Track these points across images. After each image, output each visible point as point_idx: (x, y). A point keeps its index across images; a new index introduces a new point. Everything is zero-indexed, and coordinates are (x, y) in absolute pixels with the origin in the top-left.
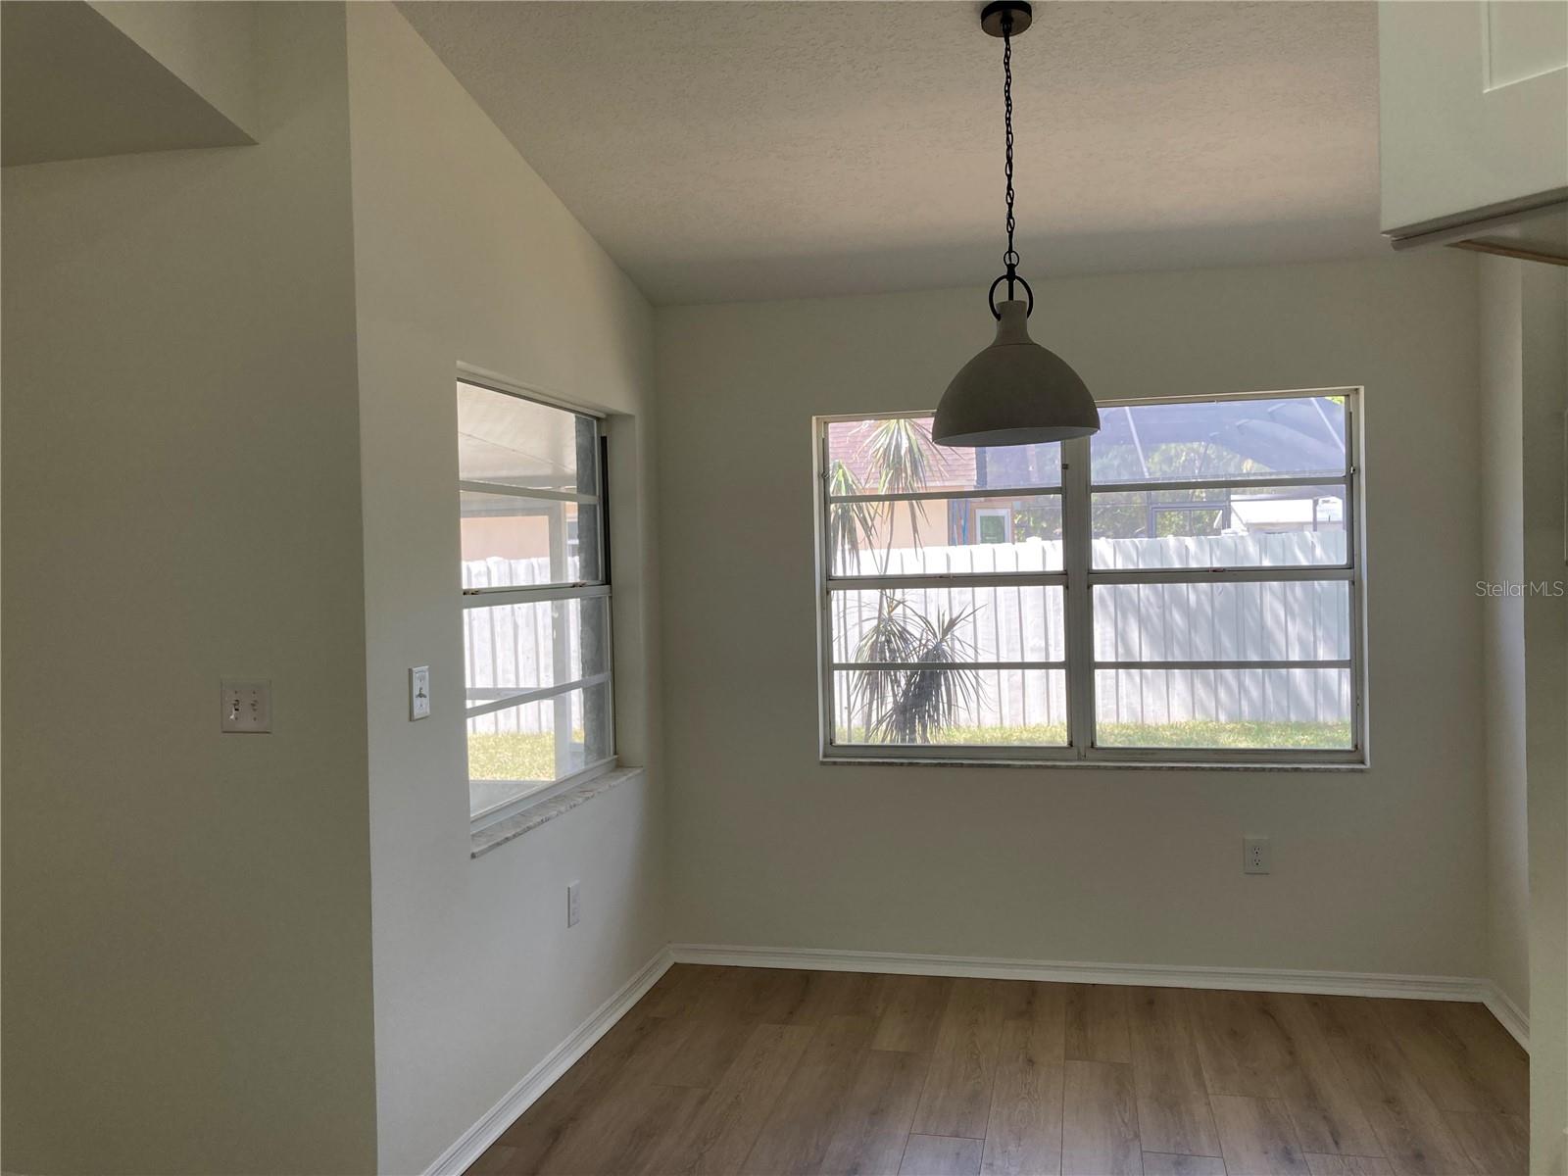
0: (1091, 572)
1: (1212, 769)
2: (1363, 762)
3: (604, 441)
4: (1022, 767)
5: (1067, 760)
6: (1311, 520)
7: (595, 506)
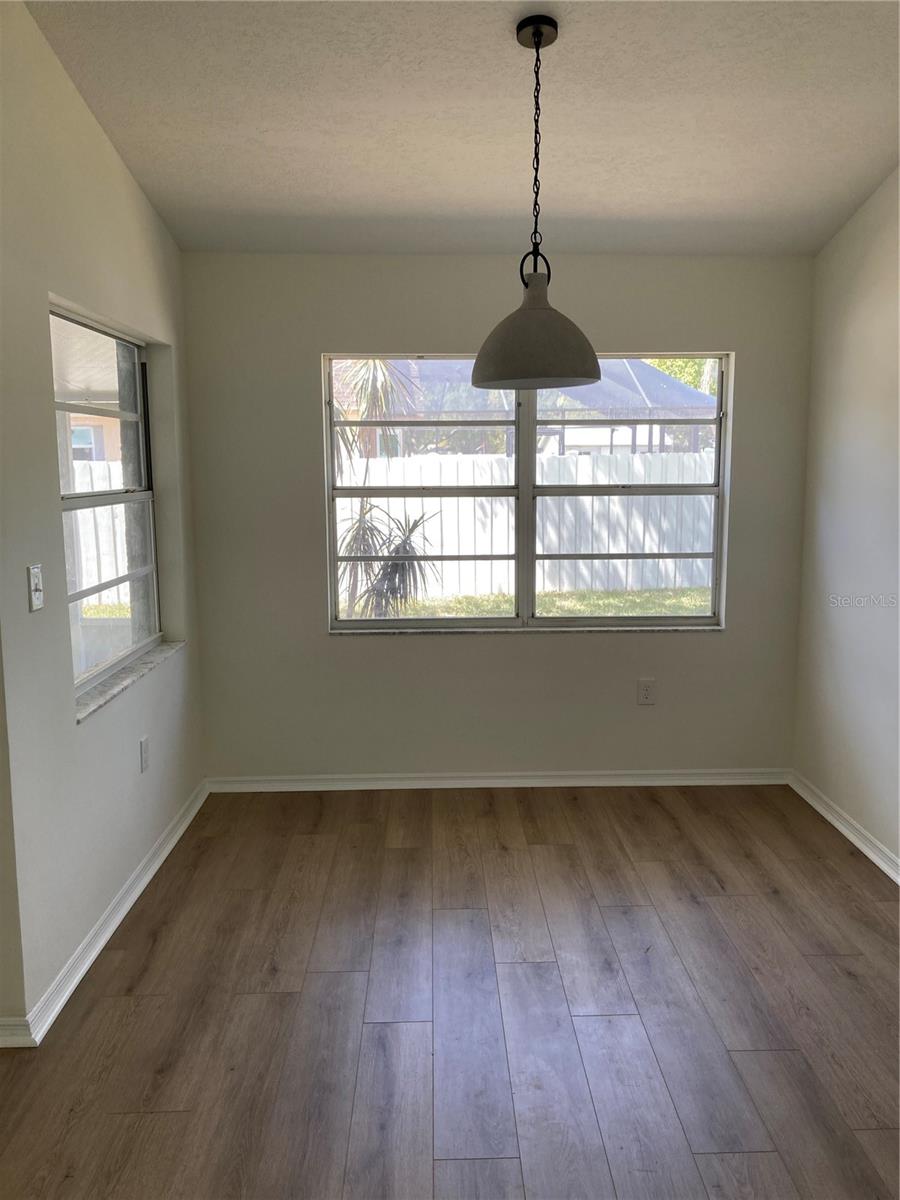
0: (535, 487)
1: (618, 631)
2: (718, 625)
3: (143, 366)
4: (484, 633)
5: (515, 627)
6: (609, 443)
7: (137, 423)
